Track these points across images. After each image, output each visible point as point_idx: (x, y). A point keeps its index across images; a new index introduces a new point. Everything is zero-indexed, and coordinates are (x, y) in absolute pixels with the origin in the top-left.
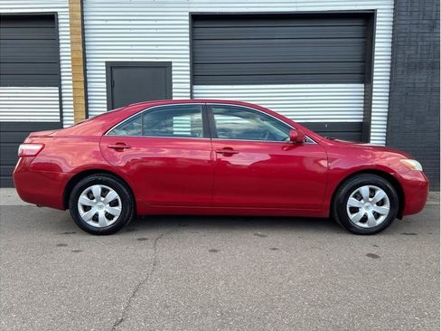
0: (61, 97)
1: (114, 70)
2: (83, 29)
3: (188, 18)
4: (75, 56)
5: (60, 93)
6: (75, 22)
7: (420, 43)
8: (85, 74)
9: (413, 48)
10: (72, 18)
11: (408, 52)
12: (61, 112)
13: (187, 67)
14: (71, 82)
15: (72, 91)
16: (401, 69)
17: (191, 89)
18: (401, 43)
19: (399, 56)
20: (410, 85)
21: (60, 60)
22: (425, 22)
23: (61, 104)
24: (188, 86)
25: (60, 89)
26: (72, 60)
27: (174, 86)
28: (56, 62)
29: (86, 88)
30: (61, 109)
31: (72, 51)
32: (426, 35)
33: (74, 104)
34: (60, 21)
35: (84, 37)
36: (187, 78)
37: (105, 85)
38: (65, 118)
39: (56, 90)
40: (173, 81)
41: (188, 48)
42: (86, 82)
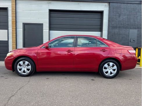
0: (8, 33)
1: (25, 25)
2: (16, 13)
3: (48, 11)
4: (13, 21)
5: (8, 32)
6: (13, 10)
7: (116, 21)
8: (16, 26)
9: (114, 22)
10: (12, 9)
11: (112, 23)
12: (8, 38)
13: (48, 25)
14: (11, 29)
15: (11, 31)
16: (110, 28)
17: (49, 32)
18: (111, 21)
19: (110, 24)
20: (113, 33)
21: (8, 22)
22: (117, 15)
23: (8, 35)
24: (48, 31)
25: (8, 31)
26: (12, 22)
27: (44, 30)
28: (7, 22)
29: (16, 30)
30: (8, 36)
31: (12, 19)
32: (118, 18)
33: (12, 35)
34: (9, 10)
35: (16, 15)
36: (48, 28)
37: (22, 30)
38: (9, 40)
39: (7, 31)
40: (44, 29)
41: (48, 20)
42: (16, 29)
